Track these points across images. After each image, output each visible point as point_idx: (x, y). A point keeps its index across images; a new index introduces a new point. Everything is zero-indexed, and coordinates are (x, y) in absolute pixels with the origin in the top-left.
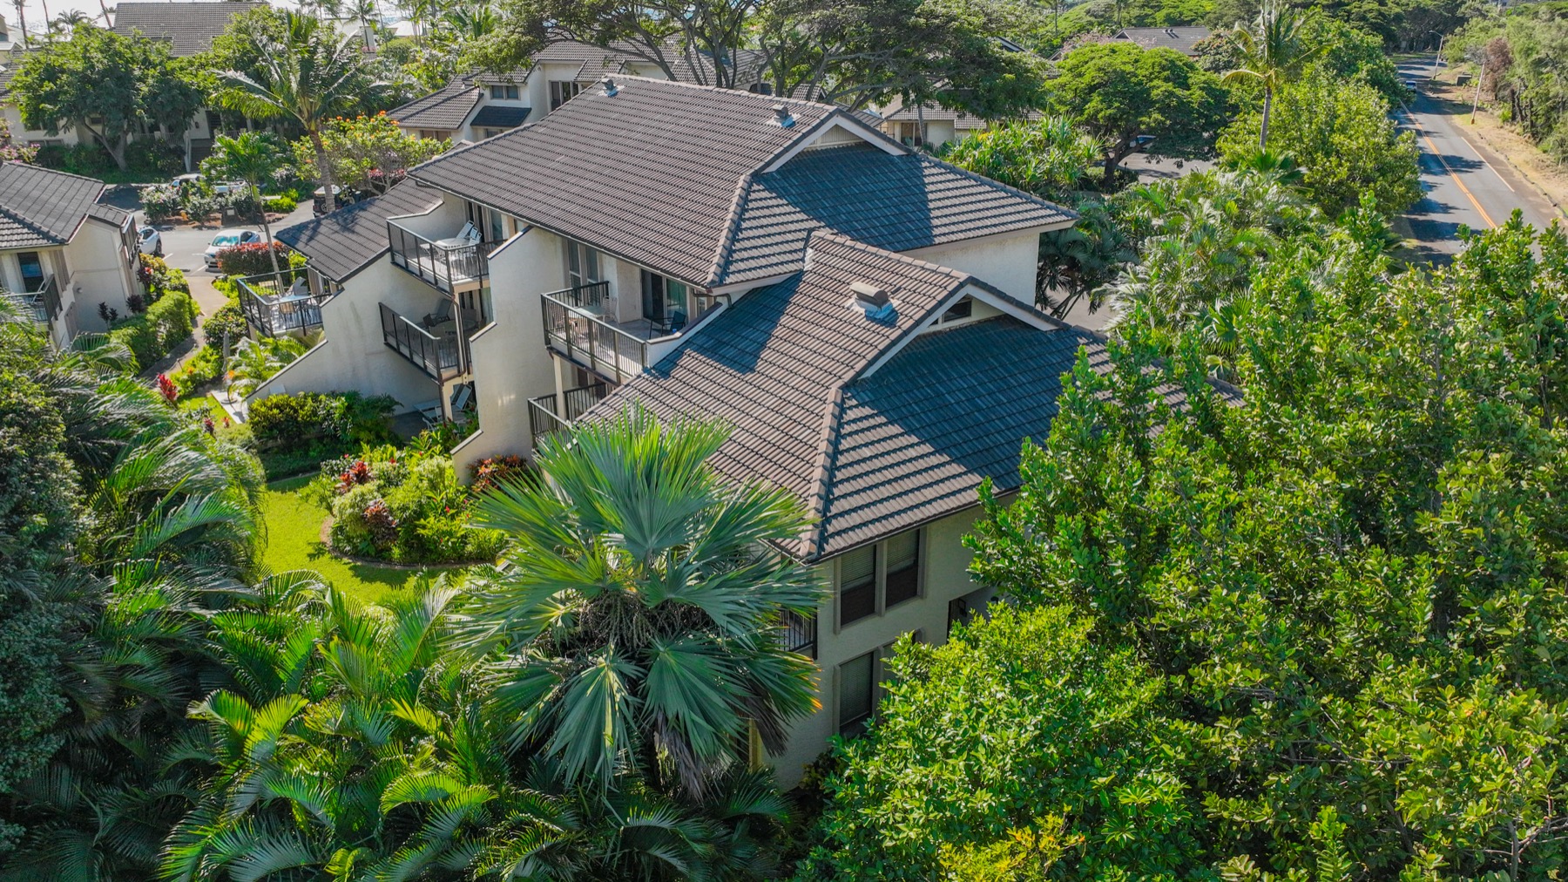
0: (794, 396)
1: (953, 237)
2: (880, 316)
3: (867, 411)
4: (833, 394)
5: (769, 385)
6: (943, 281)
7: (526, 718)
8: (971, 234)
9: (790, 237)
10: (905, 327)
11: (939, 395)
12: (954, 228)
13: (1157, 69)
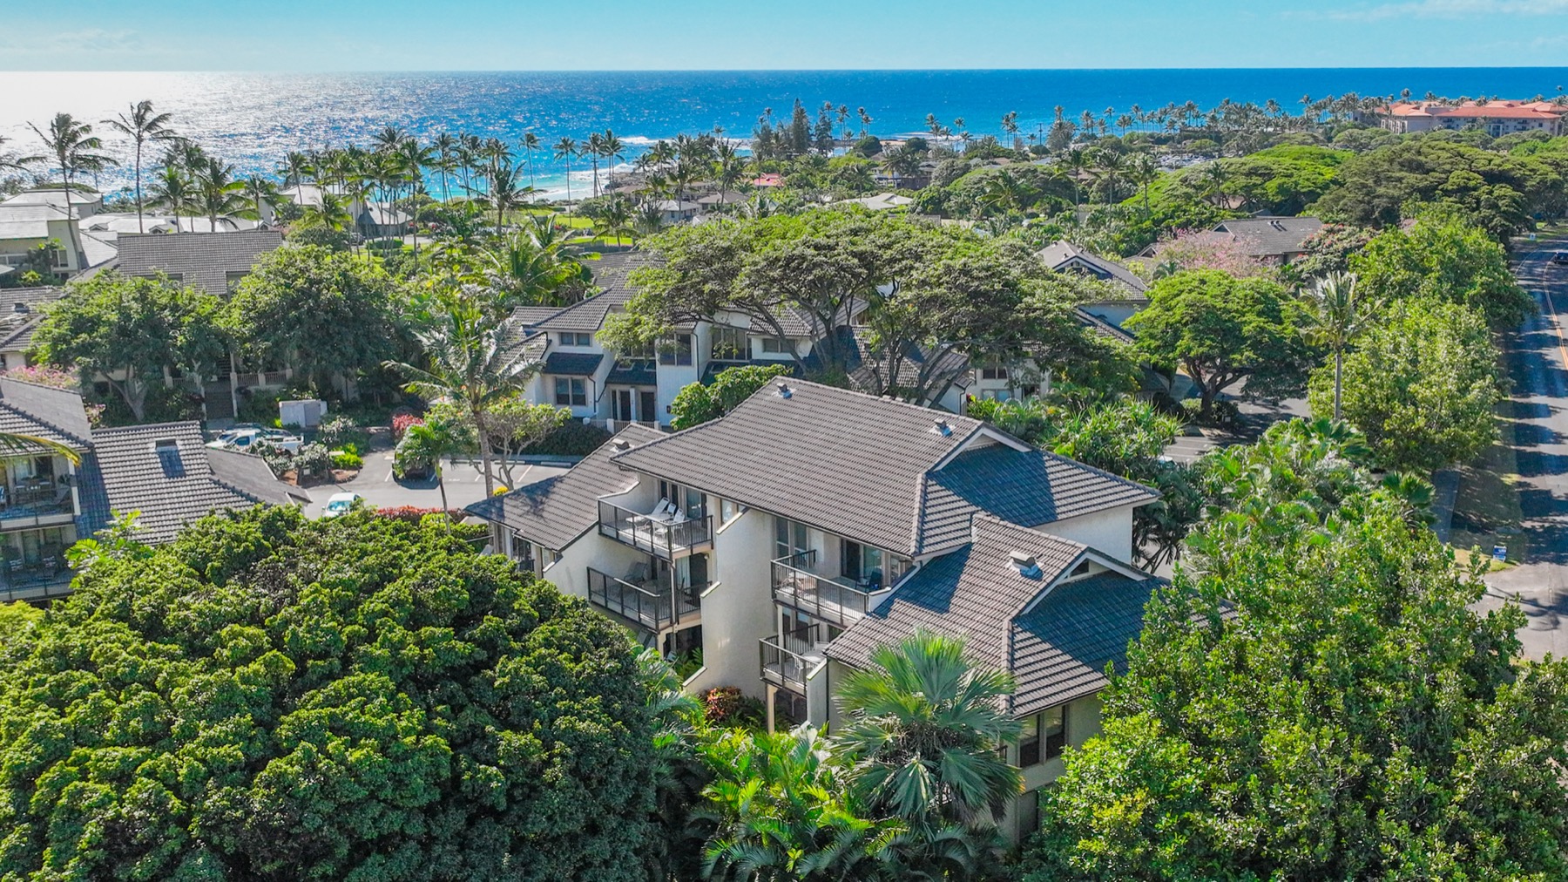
0: (979, 627)
1: (1071, 514)
2: (1031, 573)
3: (1028, 635)
4: (1006, 624)
5: (961, 620)
6: (1071, 550)
7: (877, 791)
8: (1083, 511)
9: (959, 519)
10: (1049, 580)
11: (1073, 624)
12: (1070, 507)
13: (1250, 302)
